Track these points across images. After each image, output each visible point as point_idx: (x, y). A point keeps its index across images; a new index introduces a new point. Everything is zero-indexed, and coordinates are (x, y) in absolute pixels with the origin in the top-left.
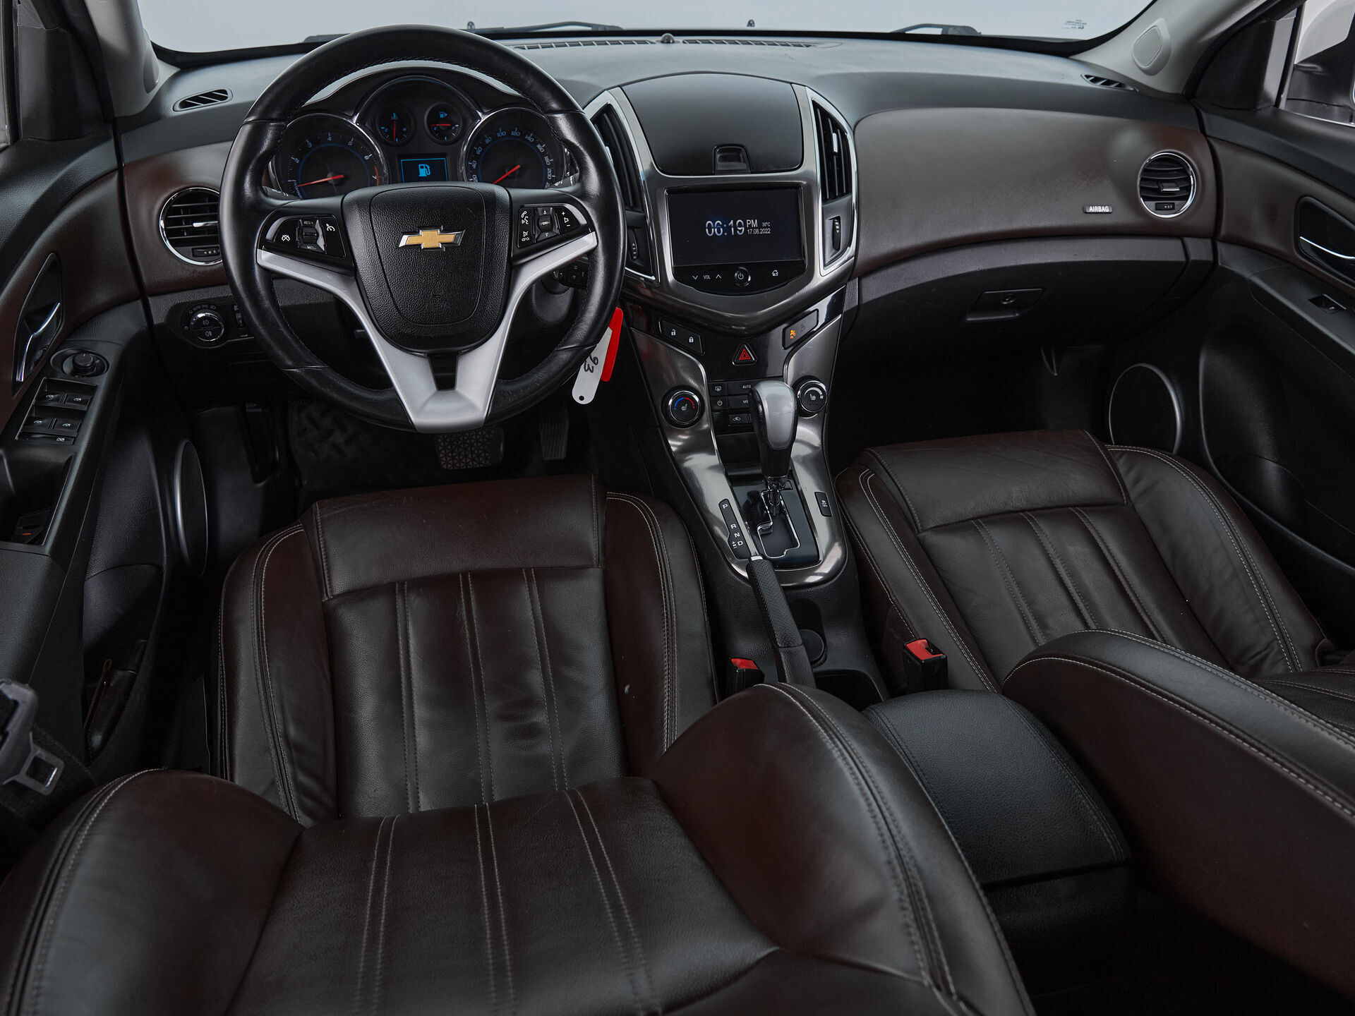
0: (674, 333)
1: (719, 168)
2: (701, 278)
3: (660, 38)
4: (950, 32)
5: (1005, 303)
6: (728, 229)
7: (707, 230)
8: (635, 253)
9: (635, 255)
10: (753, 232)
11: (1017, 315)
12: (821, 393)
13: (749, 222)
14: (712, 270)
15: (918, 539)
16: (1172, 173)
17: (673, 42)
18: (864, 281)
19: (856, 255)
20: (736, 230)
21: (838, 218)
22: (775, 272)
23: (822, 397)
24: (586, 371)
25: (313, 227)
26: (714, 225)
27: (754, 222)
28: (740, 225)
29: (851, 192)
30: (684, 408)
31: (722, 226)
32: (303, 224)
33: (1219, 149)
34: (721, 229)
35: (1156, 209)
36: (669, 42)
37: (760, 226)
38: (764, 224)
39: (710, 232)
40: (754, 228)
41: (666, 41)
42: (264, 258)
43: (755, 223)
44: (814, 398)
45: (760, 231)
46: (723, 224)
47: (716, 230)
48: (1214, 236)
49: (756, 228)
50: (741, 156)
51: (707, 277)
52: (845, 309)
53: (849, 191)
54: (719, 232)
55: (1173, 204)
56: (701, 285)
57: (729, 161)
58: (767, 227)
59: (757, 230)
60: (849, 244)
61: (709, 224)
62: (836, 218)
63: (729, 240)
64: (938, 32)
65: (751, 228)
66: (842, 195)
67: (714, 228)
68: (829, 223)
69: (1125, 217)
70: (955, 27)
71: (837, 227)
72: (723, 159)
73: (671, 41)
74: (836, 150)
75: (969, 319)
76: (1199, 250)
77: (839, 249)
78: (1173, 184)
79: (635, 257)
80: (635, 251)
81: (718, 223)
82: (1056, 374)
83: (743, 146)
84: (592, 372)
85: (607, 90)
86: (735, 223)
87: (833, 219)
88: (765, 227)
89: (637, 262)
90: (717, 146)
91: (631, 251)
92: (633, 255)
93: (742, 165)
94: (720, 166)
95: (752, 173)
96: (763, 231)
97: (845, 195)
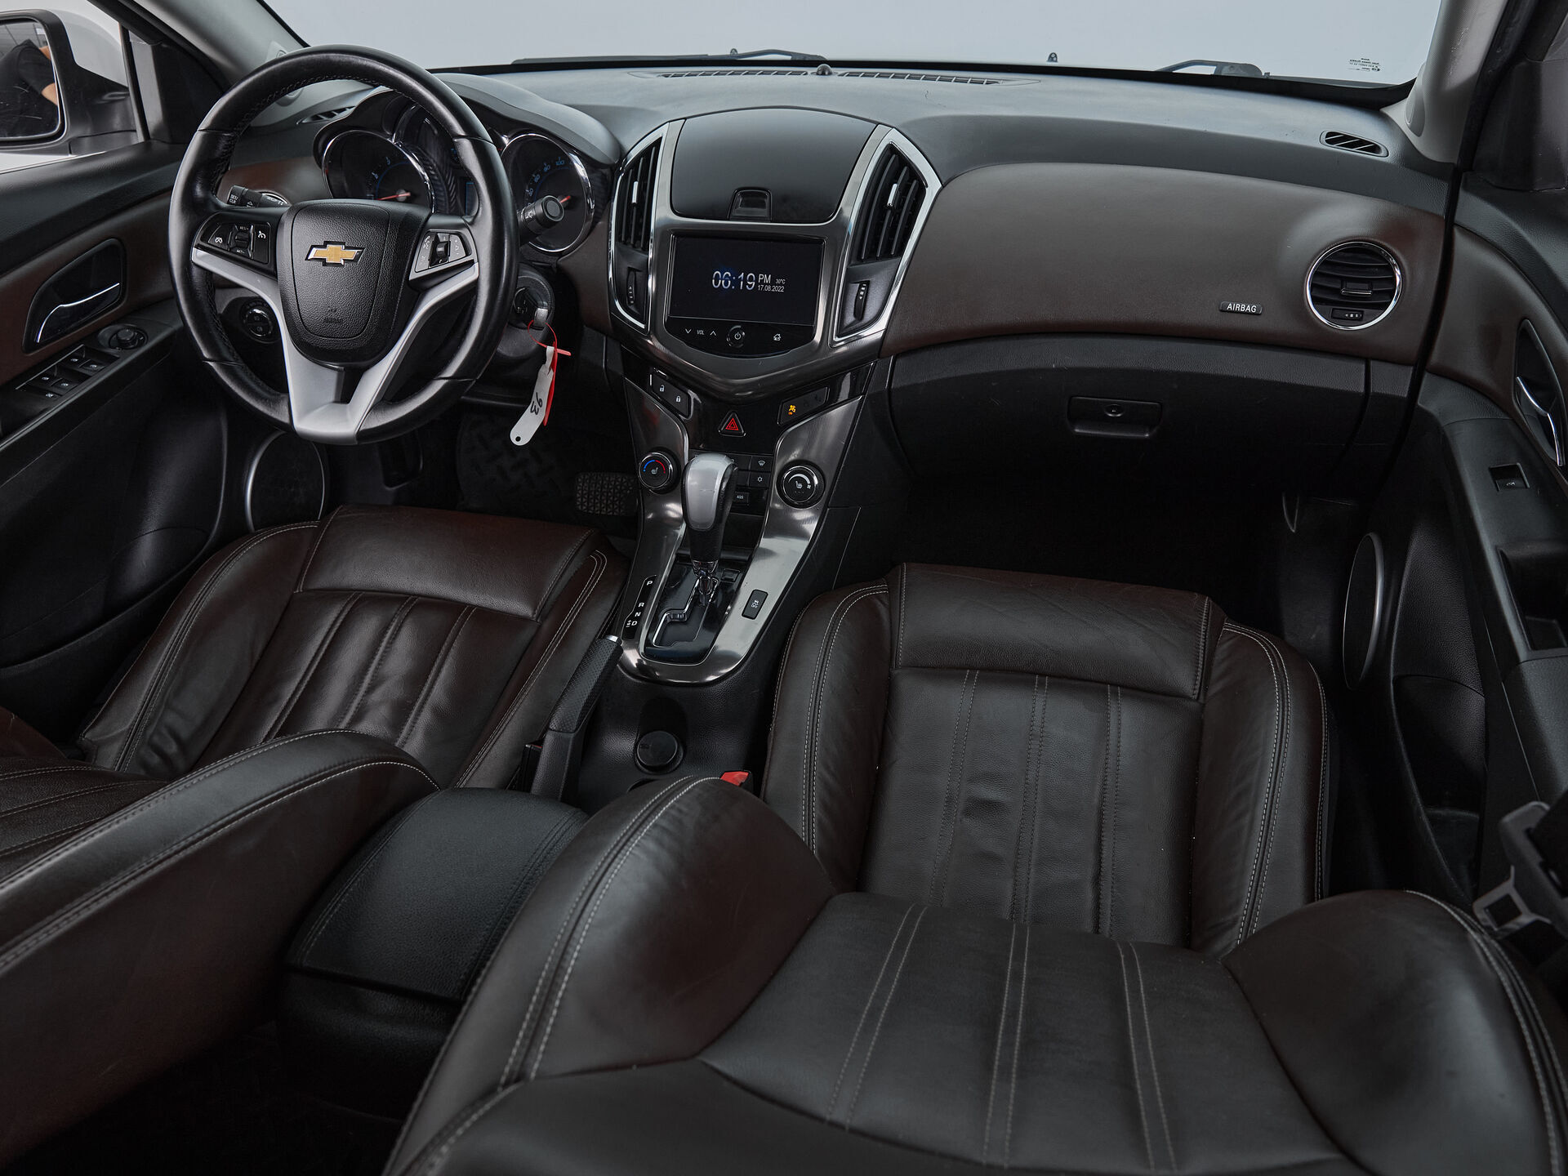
0: (662, 390)
1: (735, 213)
2: (694, 333)
3: (815, 70)
4: (1225, 72)
5: (1110, 415)
6: (736, 283)
7: (713, 281)
9: (632, 299)
10: (764, 288)
11: (1147, 435)
12: (809, 482)
13: (761, 277)
14: (707, 326)
15: (890, 675)
16: (1367, 270)
17: (830, 74)
18: (900, 361)
19: (886, 331)
20: (745, 284)
21: (868, 283)
22: (777, 336)
23: (809, 487)
24: (532, 412)
25: (247, 232)
26: (722, 276)
28: (751, 279)
29: (902, 255)
30: (654, 472)
31: (731, 279)
32: (239, 228)
33: (1462, 244)
34: (730, 282)
35: (1333, 317)
36: (823, 74)
37: (773, 283)
38: (778, 281)
39: (716, 284)
40: (766, 284)
41: (820, 73)
42: (198, 256)
43: (767, 279)
44: (800, 486)
45: (772, 289)
46: (732, 276)
47: (723, 282)
48: (1420, 364)
49: (768, 284)
50: (765, 201)
51: (701, 332)
52: (869, 392)
53: (900, 252)
54: (726, 284)
55: (1362, 312)
56: (693, 341)
57: (751, 207)
58: (781, 284)
59: (769, 287)
60: (880, 315)
61: (717, 274)
62: (865, 282)
63: (736, 294)
64: (1210, 71)
65: (763, 284)
66: (886, 255)
67: (722, 280)
68: (853, 288)
69: (1278, 322)
70: (1232, 66)
71: (864, 294)
72: (746, 204)
73: (827, 73)
74: (891, 203)
75: (1077, 430)
76: (1392, 382)
77: (864, 318)
78: (1366, 286)
79: (632, 302)
80: (631, 295)
81: (727, 275)
82: (1293, 531)
83: (767, 190)
84: (536, 414)
85: (669, 122)
86: (745, 276)
87: (862, 283)
88: (778, 284)
89: (633, 308)
90: (739, 190)
91: (628, 295)
92: (629, 300)
93: (764, 212)
94: (739, 212)
95: (771, 222)
96: (776, 289)
97: (891, 257)
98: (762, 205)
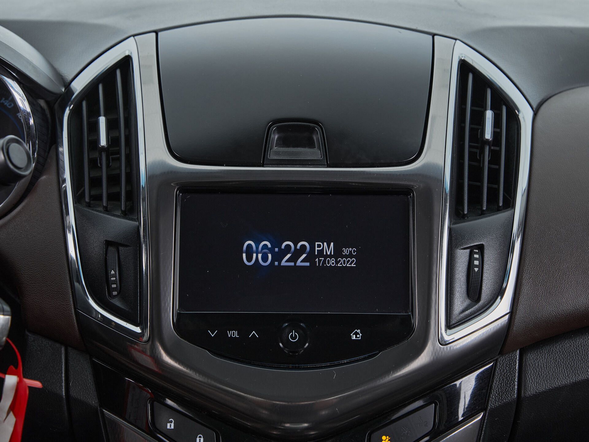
0: (171, 426)
1: (272, 156)
2: (222, 335)
7: (244, 255)
8: (114, 286)
9: (115, 289)
10: (324, 262)
13: (319, 246)
14: (244, 323)
18: (531, 358)
19: (512, 313)
20: (295, 257)
21: (481, 248)
22: (356, 334)
26: (257, 248)
27: (329, 246)
28: (303, 250)
29: (513, 206)
31: (271, 251)
34: (270, 256)
37: (338, 254)
38: (346, 251)
39: (249, 259)
40: (327, 256)
43: (329, 249)
45: (337, 262)
46: (273, 246)
47: (260, 256)
49: (331, 256)
50: (315, 138)
51: (233, 334)
52: (491, 405)
53: (510, 203)
54: (265, 259)
56: (221, 348)
57: (294, 146)
58: (350, 255)
59: (333, 260)
60: (500, 292)
61: (249, 245)
62: (477, 247)
63: (282, 274)
65: (322, 256)
66: (493, 208)
67: (257, 253)
68: (462, 256)
71: (476, 263)
72: (284, 142)
74: (488, 135)
77: (478, 300)
79: (115, 293)
80: (114, 282)
81: (265, 245)
83: (316, 122)
85: (134, 36)
86: (294, 246)
87: (472, 248)
88: (346, 256)
89: (117, 302)
90: (275, 122)
91: (108, 283)
92: (110, 290)
93: (315, 153)
94: (277, 153)
95: (329, 166)
96: (343, 263)
97: (499, 210)
98: (310, 144)
